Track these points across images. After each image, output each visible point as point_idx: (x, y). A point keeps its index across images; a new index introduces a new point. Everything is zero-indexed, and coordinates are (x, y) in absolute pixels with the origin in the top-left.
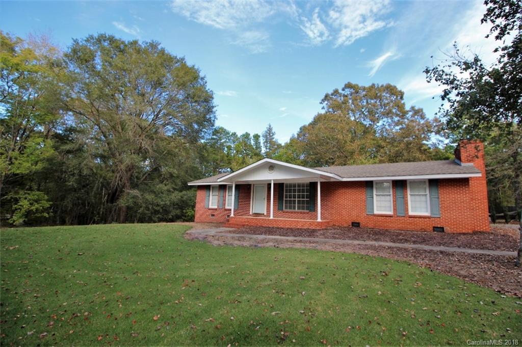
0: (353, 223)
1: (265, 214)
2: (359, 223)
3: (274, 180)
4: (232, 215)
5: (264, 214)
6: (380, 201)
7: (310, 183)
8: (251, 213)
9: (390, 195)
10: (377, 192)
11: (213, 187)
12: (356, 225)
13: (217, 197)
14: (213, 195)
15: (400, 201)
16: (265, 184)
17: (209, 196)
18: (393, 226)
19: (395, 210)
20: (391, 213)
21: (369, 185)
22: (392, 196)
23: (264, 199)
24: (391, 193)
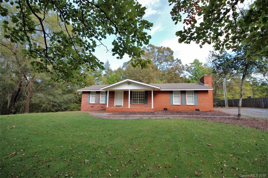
0: (164, 109)
1: (123, 106)
2: (167, 109)
3: (130, 90)
4: (107, 107)
5: (121, 106)
6: (175, 99)
7: (145, 91)
8: (115, 106)
9: (179, 97)
10: (174, 95)
11: (92, 93)
12: (166, 109)
13: (95, 98)
14: (92, 97)
15: (183, 99)
16: (122, 91)
17: (90, 97)
18: (180, 109)
19: (181, 103)
20: (180, 104)
21: (171, 92)
22: (180, 97)
23: (122, 98)
24: (180, 96)
